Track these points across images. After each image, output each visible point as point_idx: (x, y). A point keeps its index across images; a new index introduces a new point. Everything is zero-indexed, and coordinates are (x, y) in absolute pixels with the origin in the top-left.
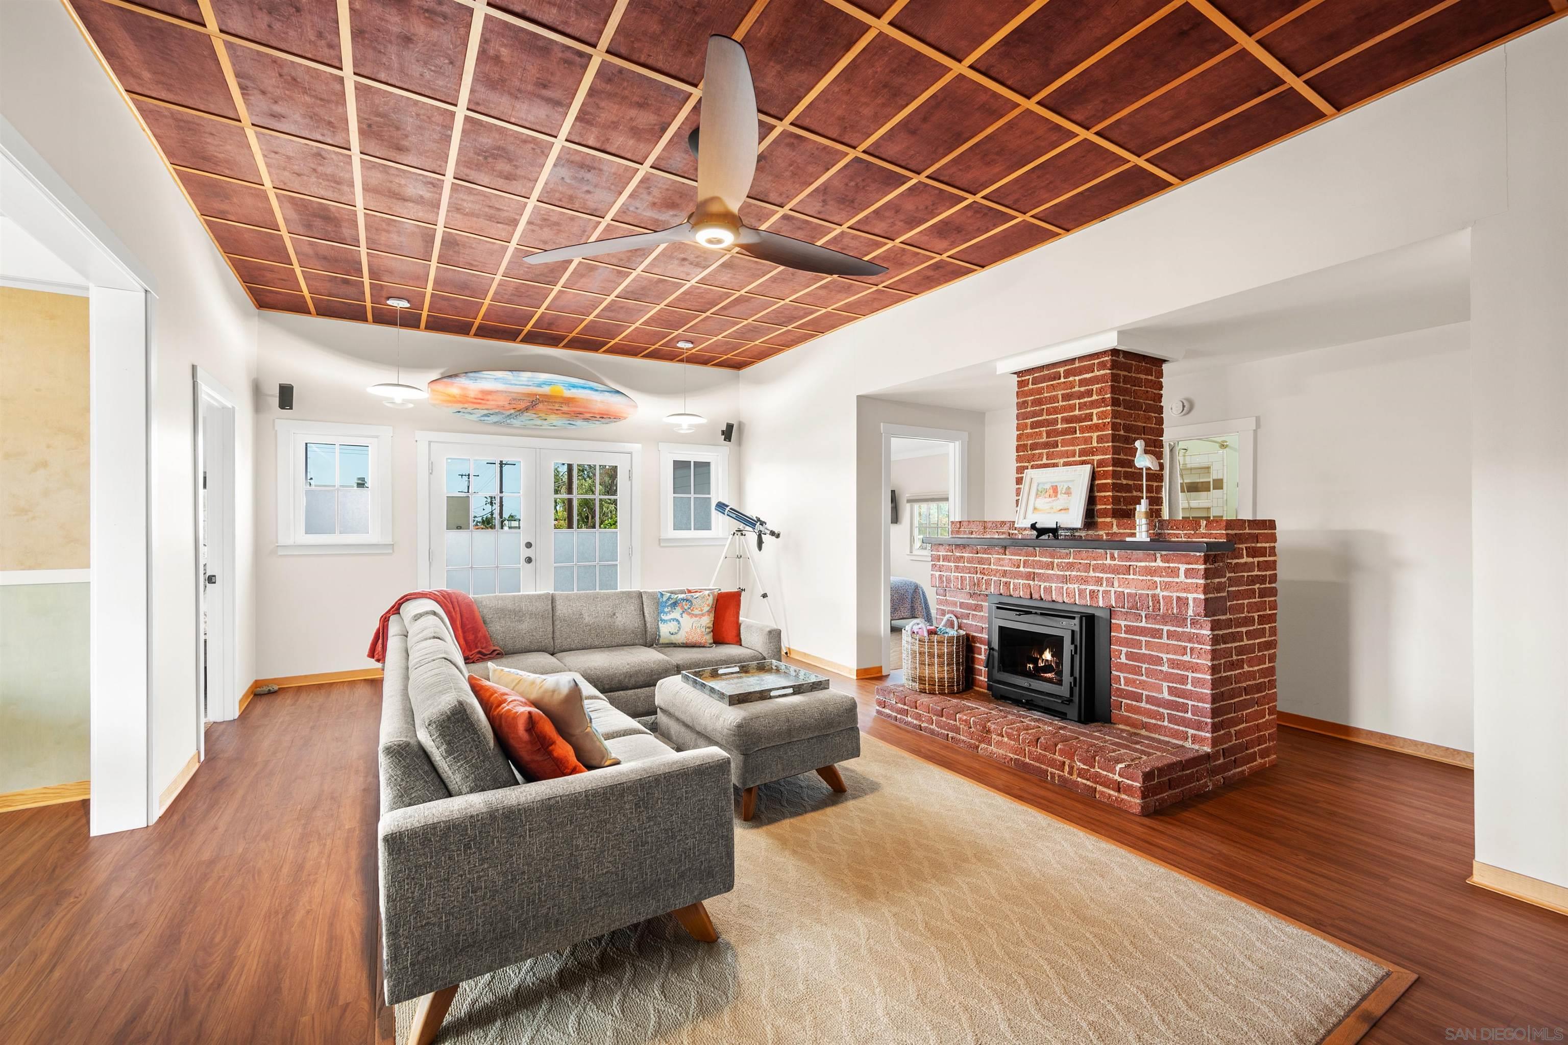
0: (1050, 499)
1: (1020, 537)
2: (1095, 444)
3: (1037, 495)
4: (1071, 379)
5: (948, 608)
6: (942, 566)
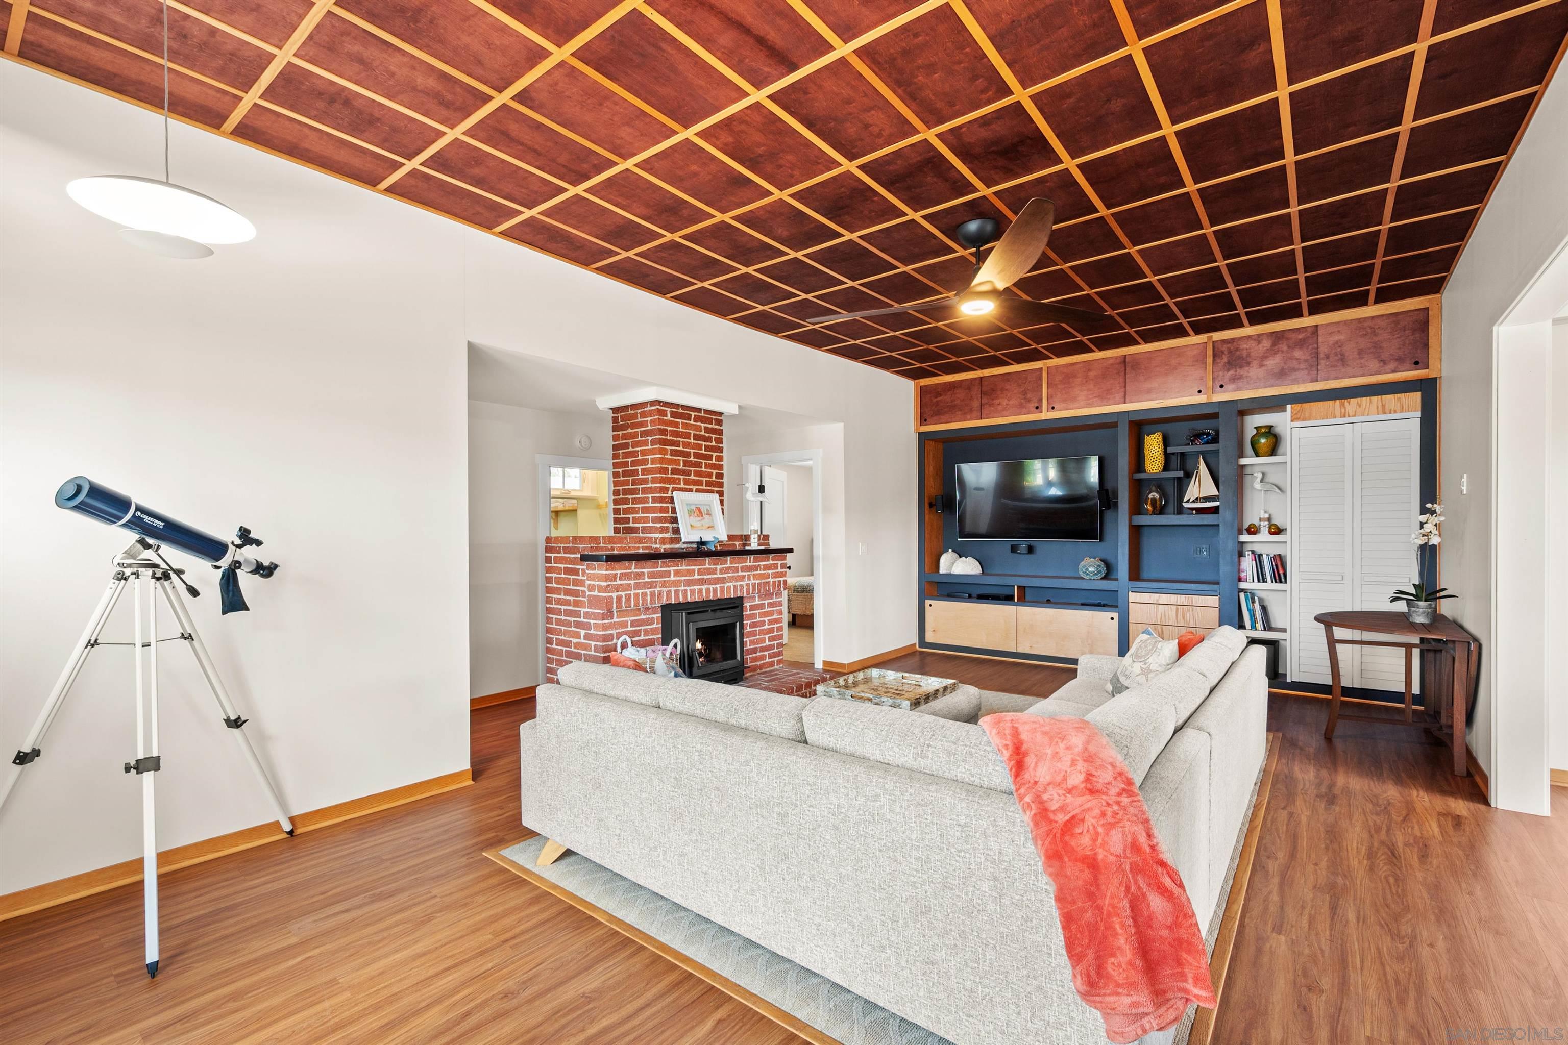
0: (699, 519)
1: (662, 550)
2: (714, 479)
3: (691, 513)
4: (698, 424)
5: (617, 631)
6: (621, 585)
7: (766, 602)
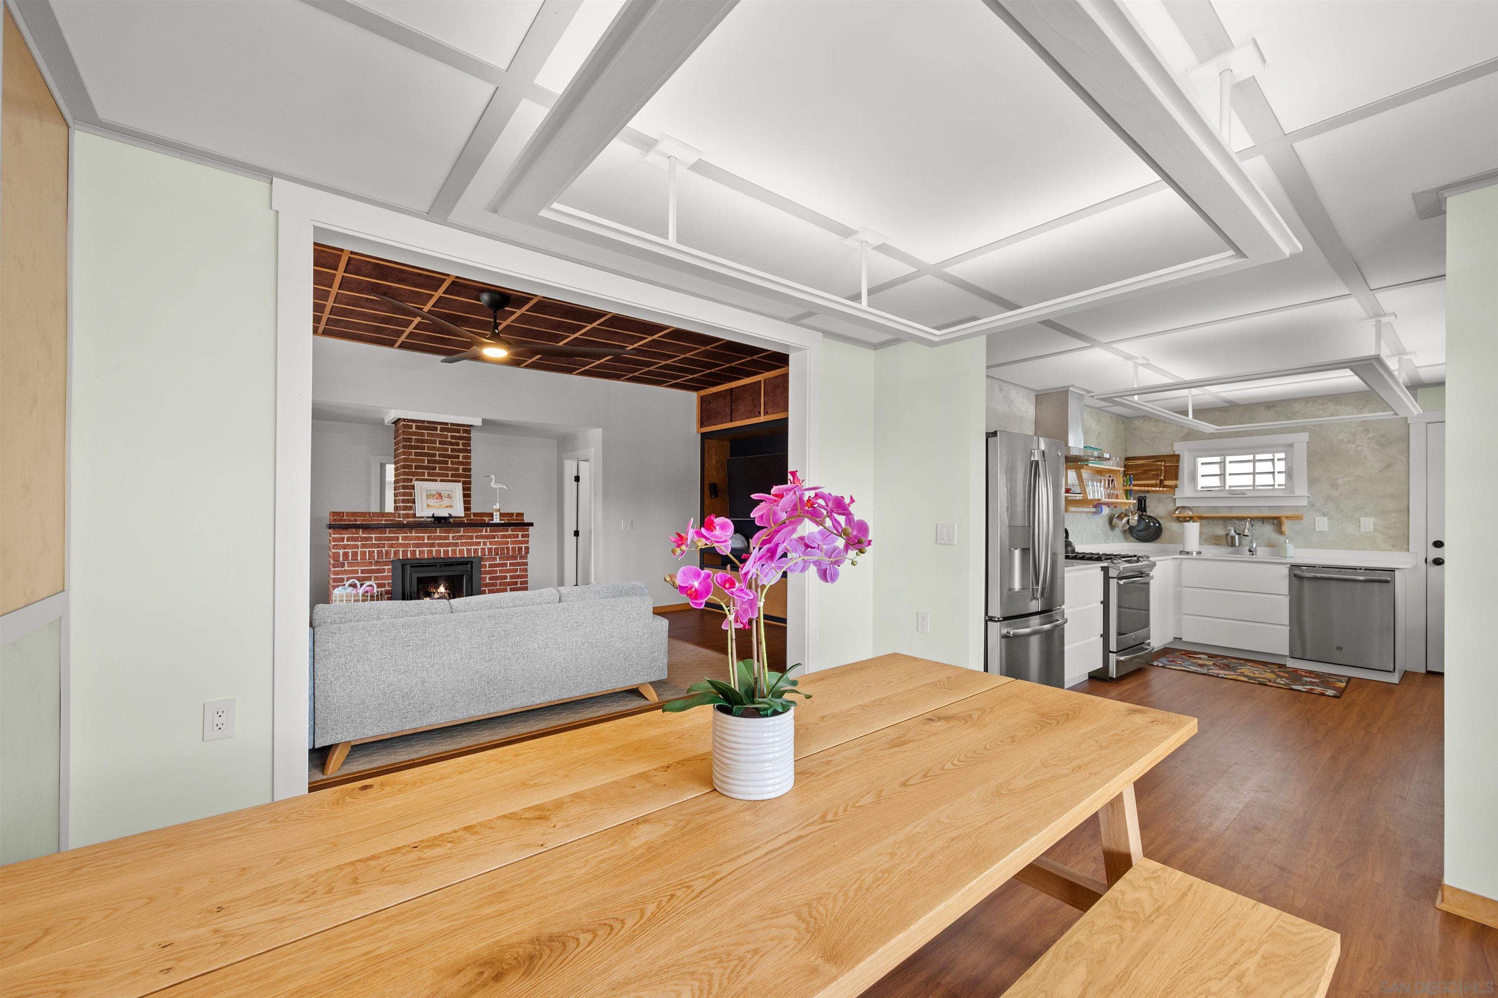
0: (438, 500)
2: (461, 472)
3: (428, 497)
4: (445, 433)
5: (348, 576)
6: (348, 545)
7: (508, 562)
